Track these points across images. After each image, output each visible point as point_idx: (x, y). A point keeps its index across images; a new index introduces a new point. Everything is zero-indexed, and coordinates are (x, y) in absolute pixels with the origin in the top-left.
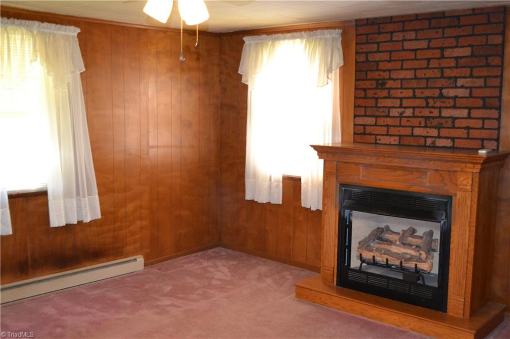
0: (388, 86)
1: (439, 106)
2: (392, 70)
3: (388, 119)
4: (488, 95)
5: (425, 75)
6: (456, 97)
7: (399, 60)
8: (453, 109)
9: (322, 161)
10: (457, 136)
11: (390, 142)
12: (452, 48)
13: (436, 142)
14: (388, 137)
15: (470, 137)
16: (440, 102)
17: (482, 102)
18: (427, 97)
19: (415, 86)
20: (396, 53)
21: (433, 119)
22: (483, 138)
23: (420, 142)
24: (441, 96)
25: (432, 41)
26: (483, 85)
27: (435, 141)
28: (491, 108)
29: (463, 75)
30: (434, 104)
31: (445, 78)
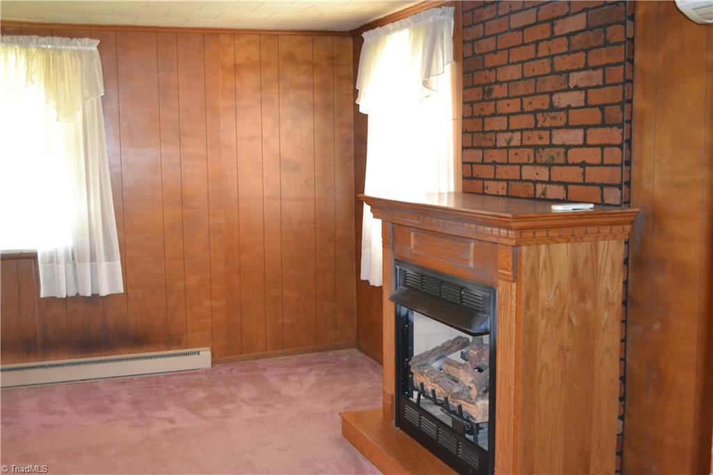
0: (494, 95)
1: (548, 126)
2: (498, 66)
3: (495, 151)
4: (608, 102)
5: (533, 71)
6: (569, 107)
7: (505, 49)
8: (564, 130)
9: (379, 221)
10: (571, 181)
11: (498, 192)
12: (563, 17)
13: (548, 192)
14: (496, 182)
15: (587, 181)
16: (551, 118)
17: (600, 114)
18: (536, 110)
19: (522, 93)
20: (503, 35)
21: (543, 149)
22: (602, 184)
23: (529, 192)
24: (552, 108)
25: (541, 8)
26: (601, 83)
27: (545, 189)
28: (611, 126)
29: (576, 67)
30: (544, 121)
31: (557, 73)
